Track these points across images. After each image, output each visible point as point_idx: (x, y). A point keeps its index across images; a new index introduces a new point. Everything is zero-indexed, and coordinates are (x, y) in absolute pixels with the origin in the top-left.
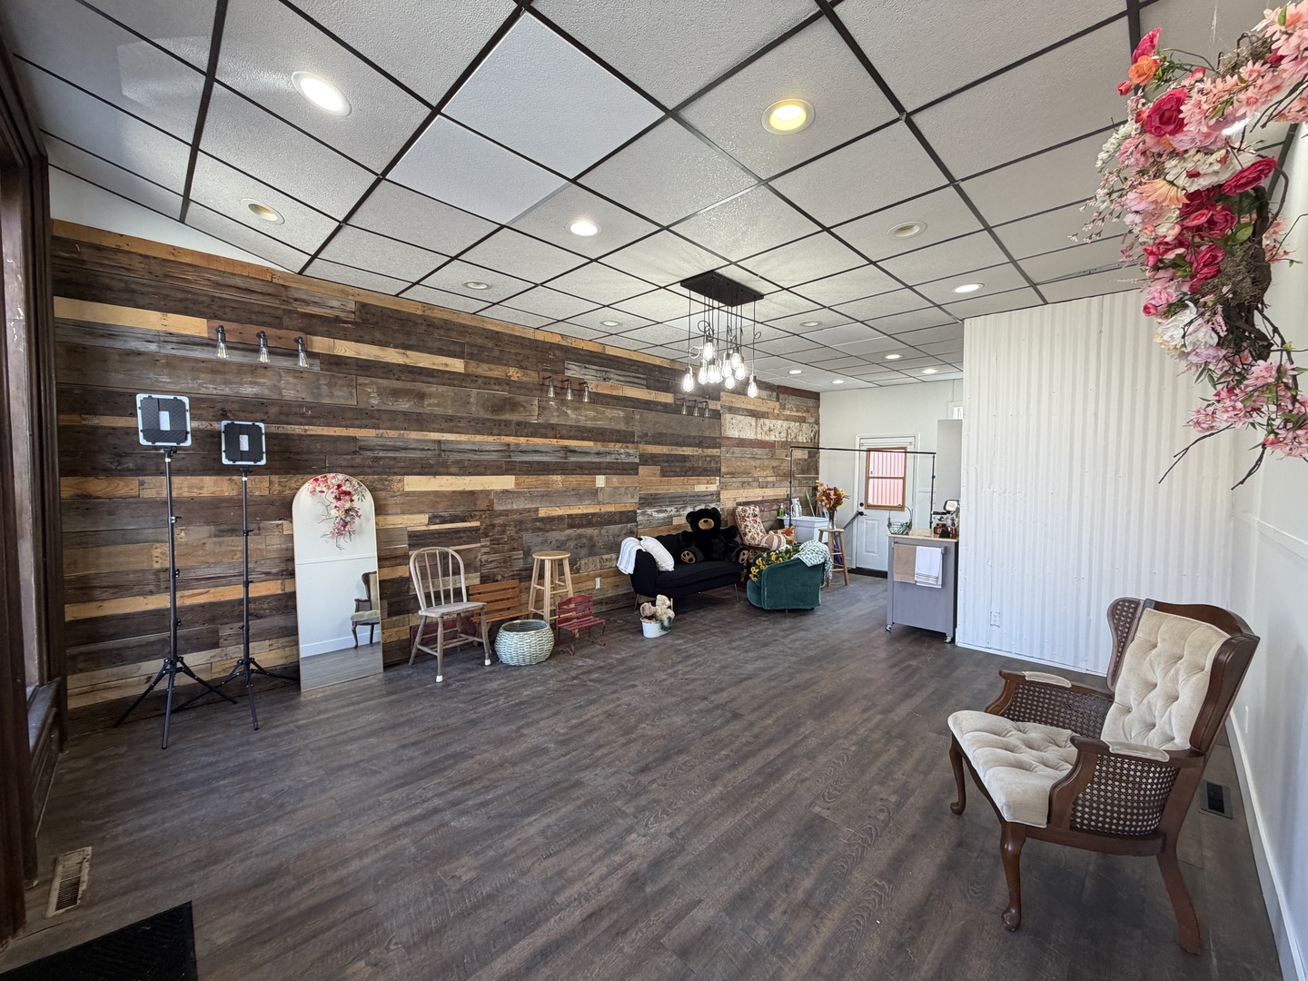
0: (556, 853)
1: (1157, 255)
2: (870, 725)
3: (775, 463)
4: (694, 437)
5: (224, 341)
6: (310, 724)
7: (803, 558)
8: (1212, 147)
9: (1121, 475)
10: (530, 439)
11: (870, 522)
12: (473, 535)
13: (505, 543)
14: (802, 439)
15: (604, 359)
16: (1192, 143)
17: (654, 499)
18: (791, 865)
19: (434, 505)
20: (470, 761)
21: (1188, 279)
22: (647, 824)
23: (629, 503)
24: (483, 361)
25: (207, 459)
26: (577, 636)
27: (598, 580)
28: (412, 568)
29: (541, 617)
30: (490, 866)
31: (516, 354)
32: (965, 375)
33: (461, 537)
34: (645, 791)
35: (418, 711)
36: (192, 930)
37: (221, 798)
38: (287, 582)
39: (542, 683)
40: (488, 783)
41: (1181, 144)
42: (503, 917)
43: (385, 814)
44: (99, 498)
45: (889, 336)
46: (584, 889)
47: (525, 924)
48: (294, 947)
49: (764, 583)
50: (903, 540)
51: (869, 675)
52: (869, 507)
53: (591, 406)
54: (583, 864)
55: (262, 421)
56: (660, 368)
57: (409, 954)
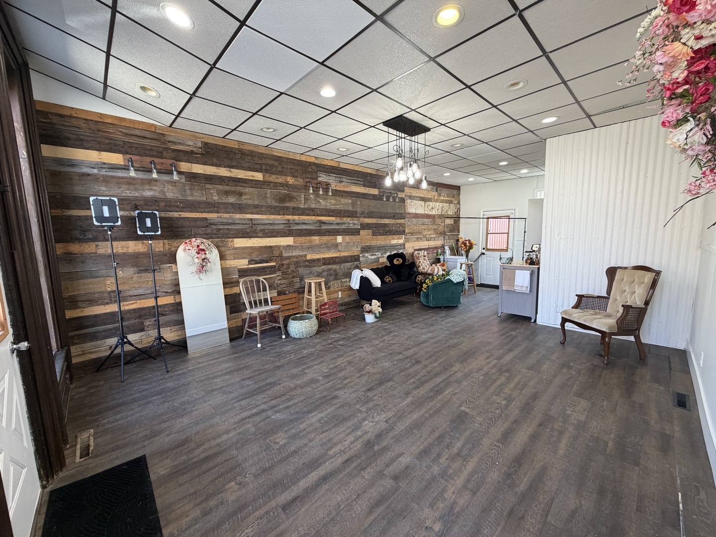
0: (327, 431)
1: (672, 91)
2: (490, 366)
3: (435, 227)
4: (390, 213)
5: (133, 166)
6: (195, 369)
7: (452, 279)
8: (713, 19)
9: (635, 226)
10: (301, 217)
11: (488, 258)
12: (272, 270)
13: (290, 274)
14: (450, 213)
15: (339, 170)
16: (699, 17)
17: (369, 248)
18: (450, 436)
19: (250, 254)
20: (279, 386)
21: (690, 104)
22: (373, 417)
23: (355, 251)
24: (272, 173)
25: (130, 232)
26: (330, 322)
27: (340, 293)
28: (241, 288)
29: (311, 313)
30: (294, 437)
31: (291, 169)
32: (546, 173)
33: (266, 271)
34: (371, 400)
35: (249, 362)
36: (147, 468)
37: (154, 406)
38: (177, 296)
39: (313, 347)
40: (289, 397)
41: (693, 18)
42: (302, 461)
43: (238, 412)
44: (75, 254)
45: (502, 151)
46: (343, 448)
47: (313, 465)
48: (199, 476)
49: (430, 292)
50: (508, 268)
51: (489, 340)
52: (488, 250)
53: (333, 197)
54: (341, 436)
55: (157, 210)
56: (371, 175)
57: (256, 479)
